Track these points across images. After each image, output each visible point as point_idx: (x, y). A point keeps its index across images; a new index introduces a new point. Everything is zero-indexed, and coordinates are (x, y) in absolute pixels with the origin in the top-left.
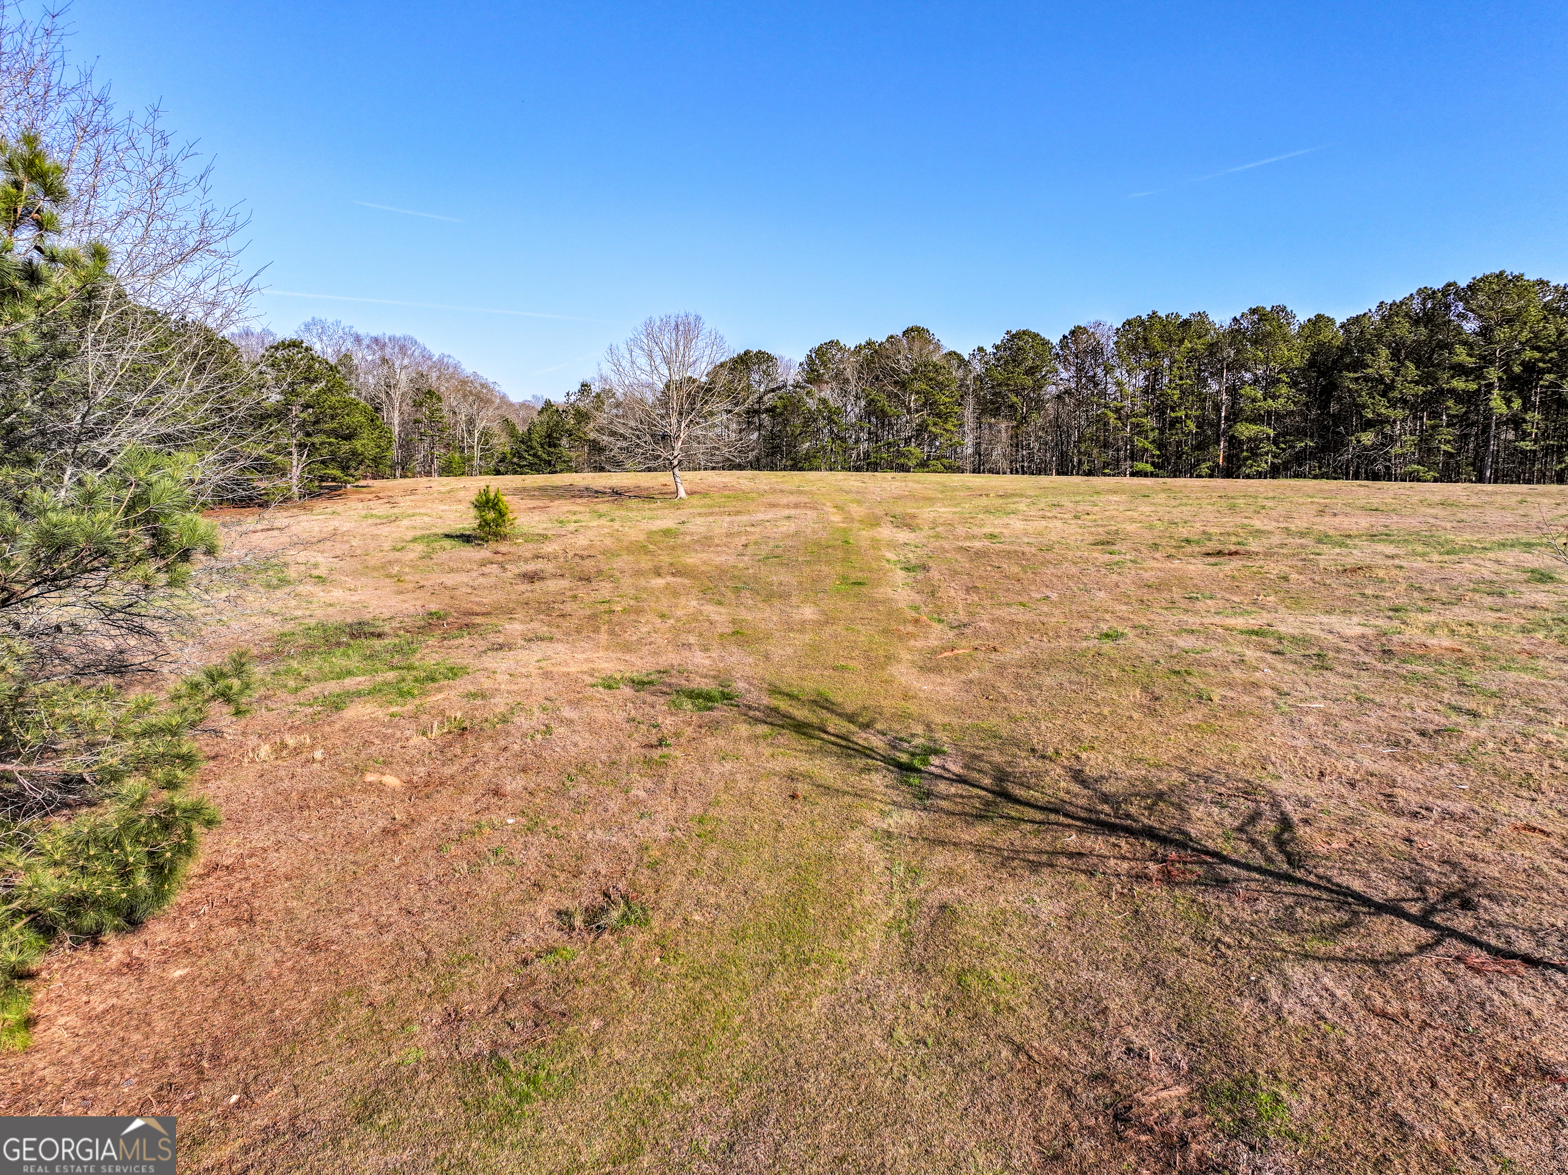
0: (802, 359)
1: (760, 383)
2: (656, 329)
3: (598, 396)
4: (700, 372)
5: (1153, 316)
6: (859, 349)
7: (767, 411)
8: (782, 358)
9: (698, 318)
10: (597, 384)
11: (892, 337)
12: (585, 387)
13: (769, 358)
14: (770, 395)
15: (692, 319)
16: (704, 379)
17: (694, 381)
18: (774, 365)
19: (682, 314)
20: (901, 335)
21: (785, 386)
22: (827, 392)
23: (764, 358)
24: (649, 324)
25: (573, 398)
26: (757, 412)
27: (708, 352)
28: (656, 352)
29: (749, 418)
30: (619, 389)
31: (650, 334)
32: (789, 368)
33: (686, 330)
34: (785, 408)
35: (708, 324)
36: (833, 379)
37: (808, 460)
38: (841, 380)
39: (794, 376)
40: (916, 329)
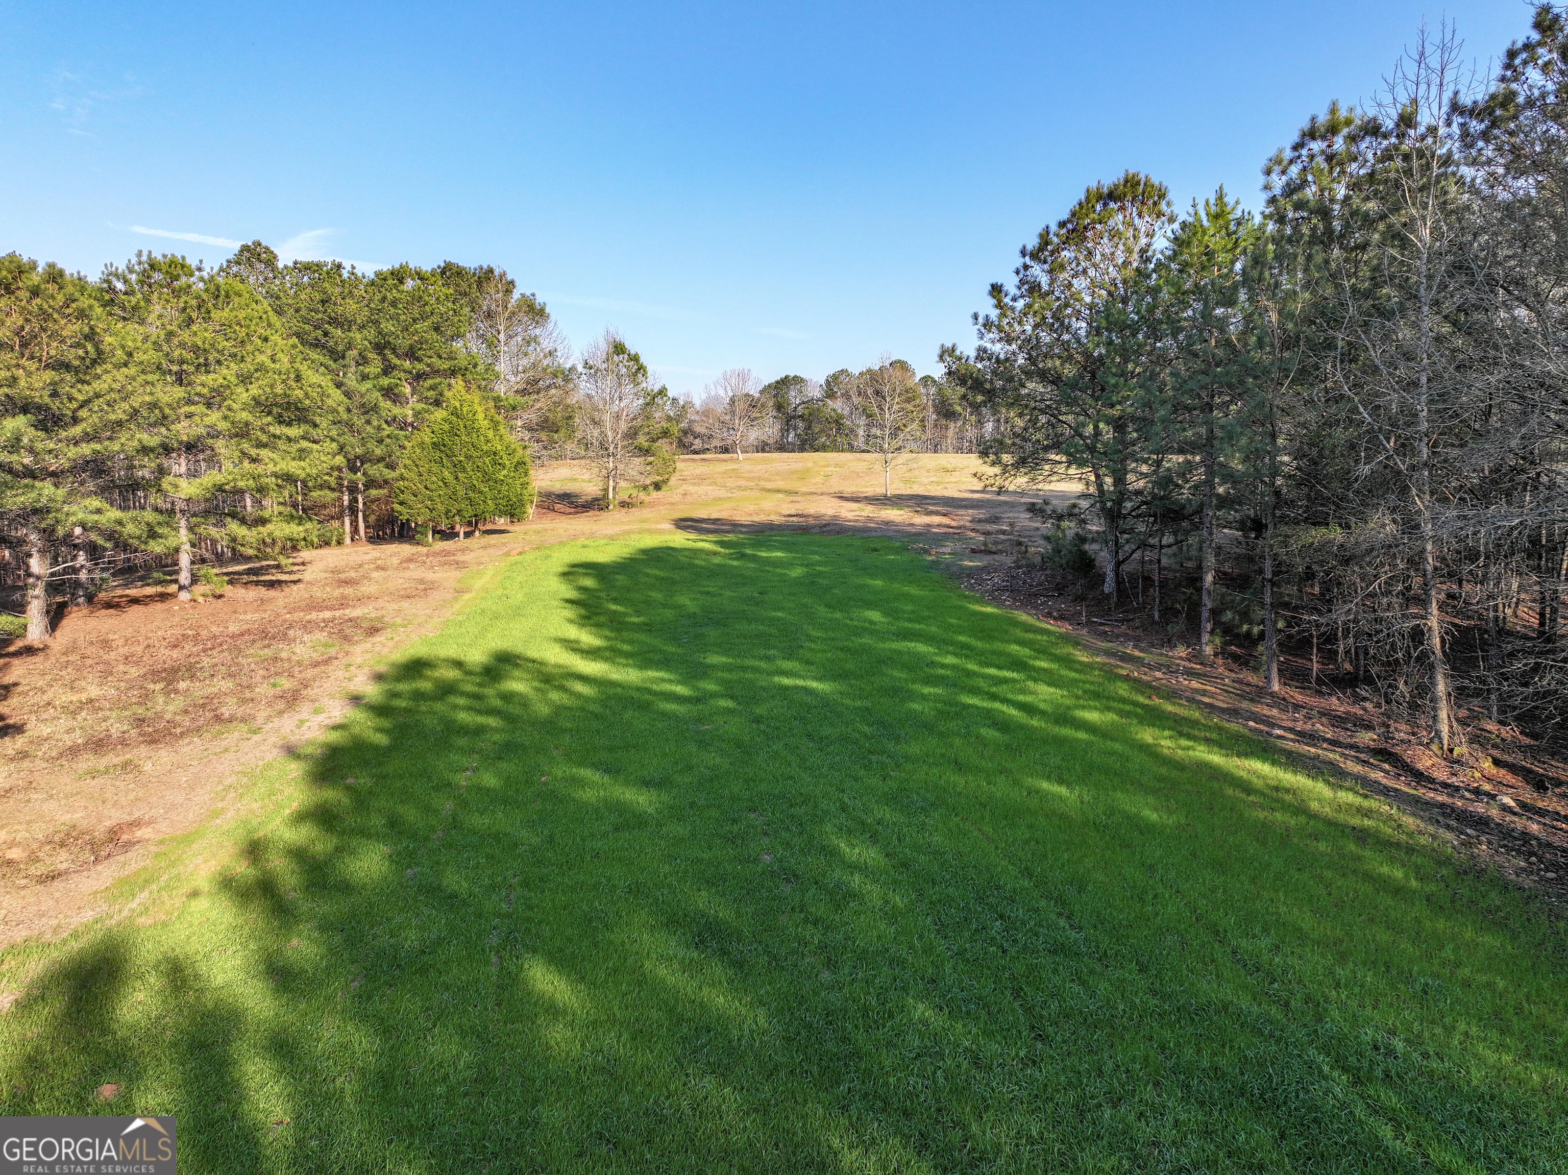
0: (823, 382)
1: (795, 397)
2: (727, 377)
3: (683, 407)
4: (754, 391)
6: (861, 374)
7: (800, 416)
8: (810, 381)
9: (750, 370)
10: (683, 398)
13: (802, 381)
14: (803, 406)
15: (746, 371)
16: (757, 395)
17: (750, 396)
18: (805, 385)
19: (741, 369)
20: (888, 365)
21: (812, 399)
22: (838, 405)
23: (798, 381)
24: (724, 374)
26: (794, 417)
27: (757, 384)
28: (729, 388)
29: (788, 421)
30: (697, 403)
31: (725, 379)
32: (814, 387)
33: (743, 376)
34: (810, 414)
35: (754, 374)
36: (843, 395)
37: (823, 448)
38: (847, 396)
39: (817, 393)
40: (899, 361)
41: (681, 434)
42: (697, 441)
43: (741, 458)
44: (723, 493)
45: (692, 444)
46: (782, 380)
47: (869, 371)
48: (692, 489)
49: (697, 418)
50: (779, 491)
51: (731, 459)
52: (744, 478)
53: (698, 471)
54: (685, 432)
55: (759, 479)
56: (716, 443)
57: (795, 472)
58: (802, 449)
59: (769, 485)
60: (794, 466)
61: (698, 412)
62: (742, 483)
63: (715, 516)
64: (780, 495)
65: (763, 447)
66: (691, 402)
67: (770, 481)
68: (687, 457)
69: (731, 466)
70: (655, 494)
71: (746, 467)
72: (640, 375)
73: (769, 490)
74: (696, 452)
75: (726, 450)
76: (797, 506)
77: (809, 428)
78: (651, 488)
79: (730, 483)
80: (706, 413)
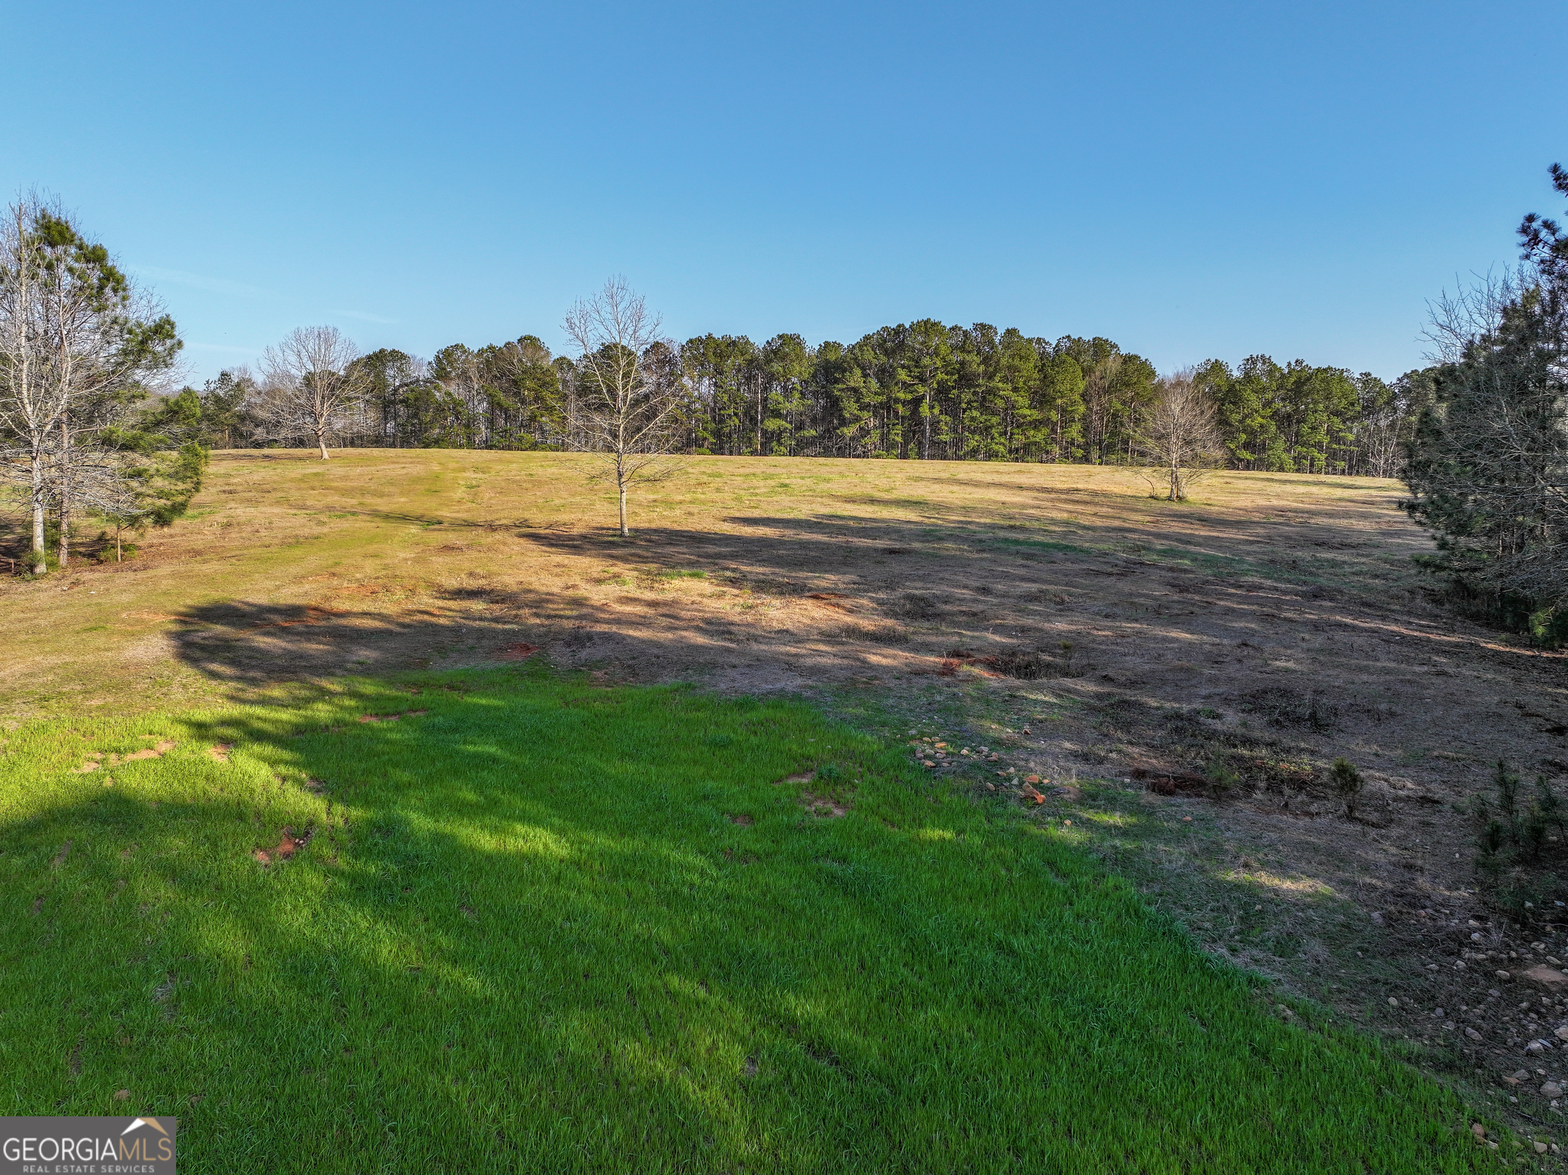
0: (431, 359)
1: (394, 377)
2: (303, 337)
3: (238, 385)
4: (339, 368)
5: (710, 337)
6: (481, 352)
7: (401, 401)
8: (414, 357)
9: (335, 329)
10: (236, 373)
11: (509, 343)
12: (225, 376)
13: (403, 357)
14: (405, 389)
15: (330, 330)
16: (342, 373)
17: (334, 374)
18: (408, 362)
19: (323, 326)
20: (516, 342)
21: (418, 380)
22: (454, 388)
23: (397, 356)
24: (297, 332)
25: (213, 386)
26: (393, 403)
27: (343, 354)
28: (304, 353)
29: (385, 407)
30: (259, 379)
31: (298, 340)
32: (420, 365)
33: (326, 338)
34: (416, 399)
35: (343, 334)
36: (458, 376)
37: (437, 443)
38: (465, 377)
39: (424, 373)
40: (529, 338)
41: (236, 421)
42: (259, 430)
43: (326, 456)
44: (299, 523)
45: (252, 434)
46: (375, 354)
47: (491, 348)
48: (241, 512)
49: (259, 401)
50: (405, 518)
51: (310, 457)
52: (336, 489)
53: (256, 477)
54: (242, 418)
55: (363, 492)
56: (284, 433)
57: (418, 480)
58: (406, 443)
59: (383, 505)
60: (417, 470)
61: (259, 393)
62: (334, 499)
63: (288, 596)
64: (414, 529)
65: (356, 441)
66: (249, 380)
67: (382, 495)
68: (242, 451)
69: (312, 468)
70: (152, 534)
71: (337, 470)
72: (108, 291)
73: (387, 517)
74: (258, 445)
75: (300, 443)
76: (466, 561)
77: (415, 416)
78: (148, 521)
79: (314, 499)
80: (272, 393)
